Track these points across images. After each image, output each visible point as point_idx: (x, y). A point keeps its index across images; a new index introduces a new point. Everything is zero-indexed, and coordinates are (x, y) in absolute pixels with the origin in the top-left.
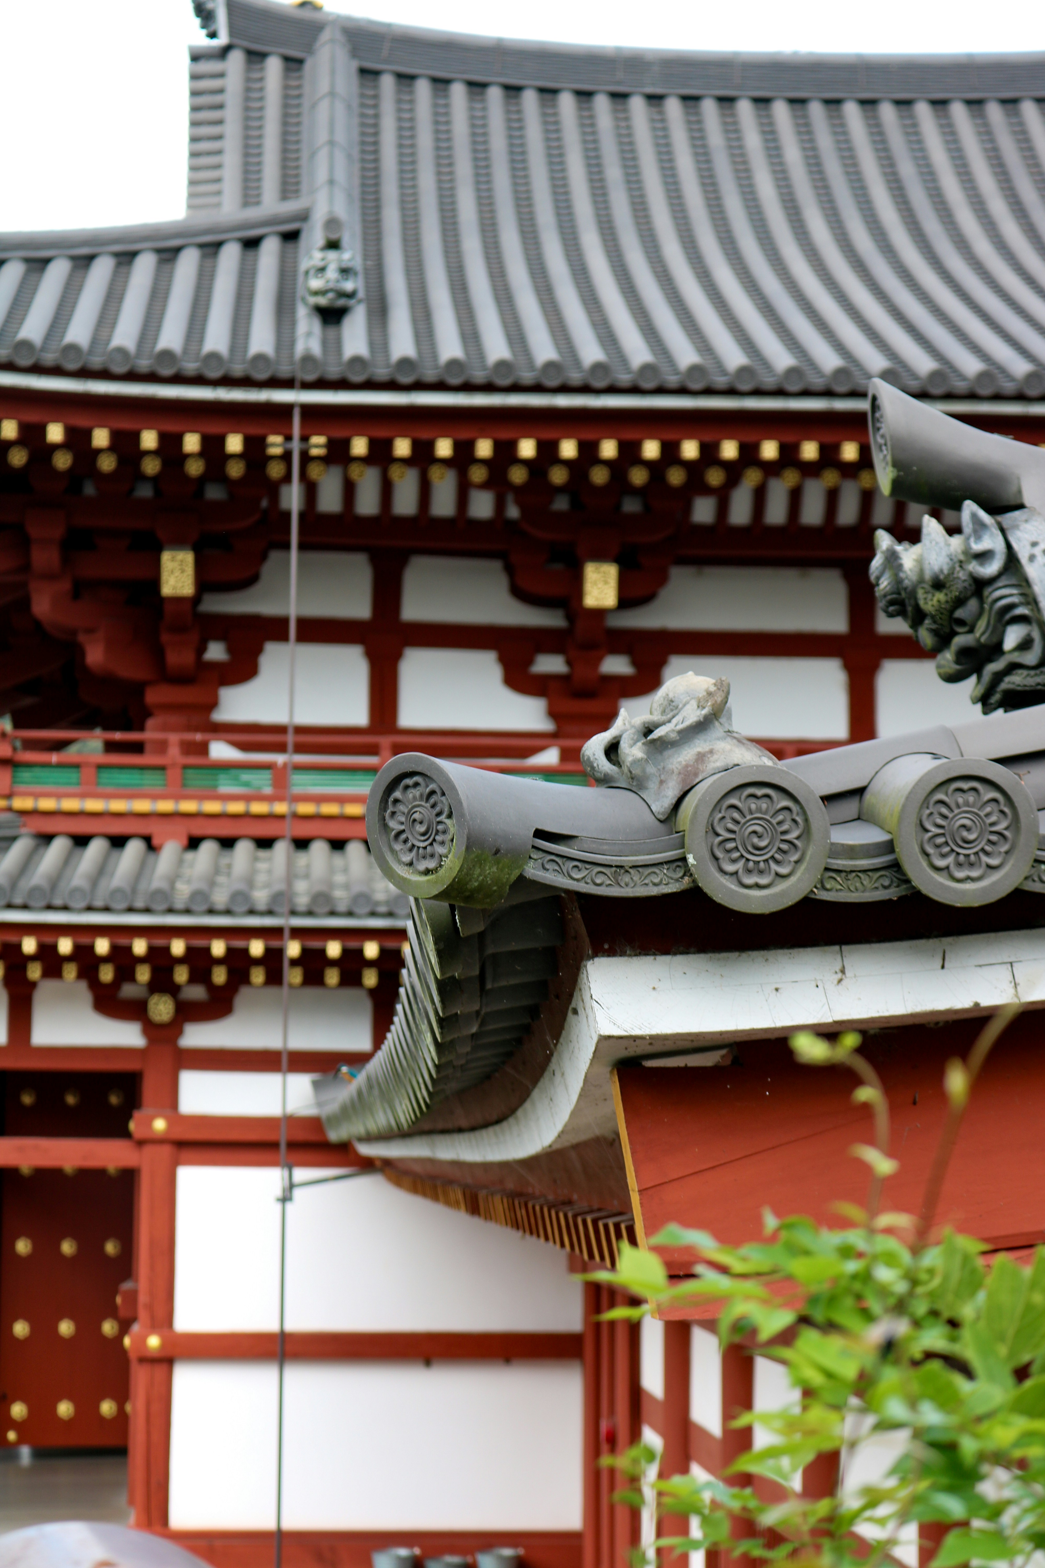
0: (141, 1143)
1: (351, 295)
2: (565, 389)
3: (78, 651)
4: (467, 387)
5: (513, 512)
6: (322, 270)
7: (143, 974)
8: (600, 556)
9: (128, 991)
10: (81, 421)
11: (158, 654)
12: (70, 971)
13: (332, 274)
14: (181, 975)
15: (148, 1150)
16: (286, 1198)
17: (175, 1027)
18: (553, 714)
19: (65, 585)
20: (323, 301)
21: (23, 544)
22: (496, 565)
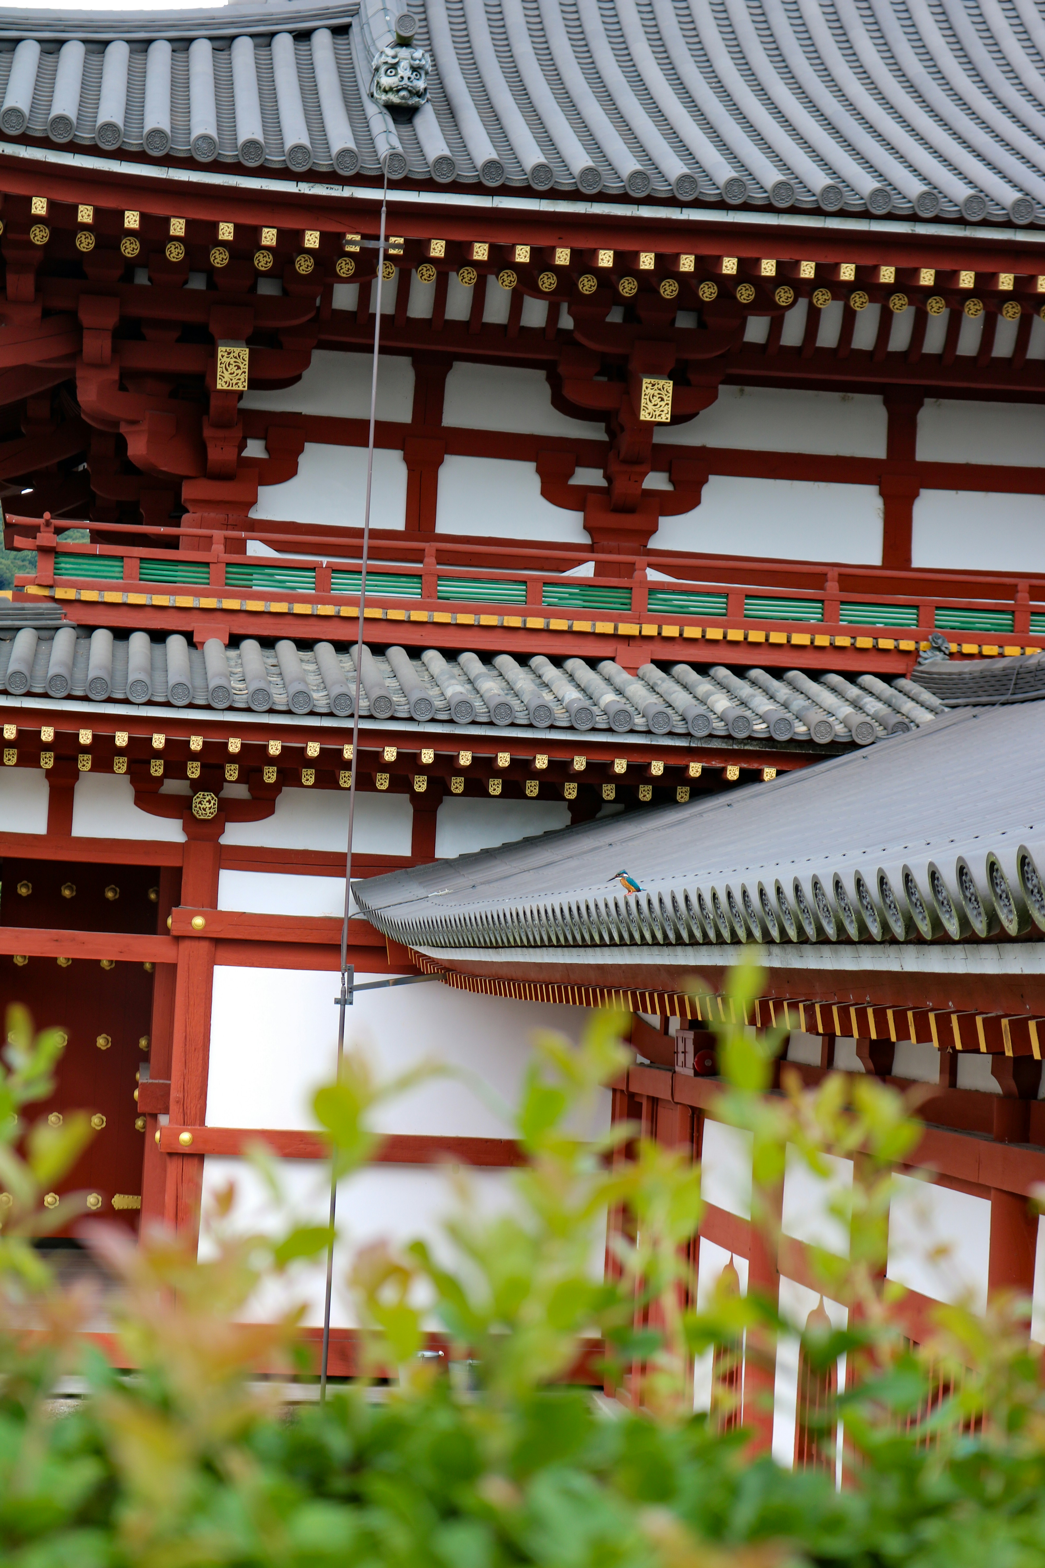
0: (178, 939)
1: (419, 94)
2: (650, 201)
3: (121, 443)
4: (553, 194)
5: (567, 322)
6: (394, 66)
7: (194, 771)
8: (655, 372)
9: (172, 787)
10: (157, 210)
11: (200, 450)
12: (121, 765)
13: (404, 71)
14: (232, 772)
15: (185, 945)
16: (344, 1001)
17: (217, 825)
18: (588, 528)
19: (114, 375)
20: (394, 99)
21: (76, 331)
22: (541, 374)
